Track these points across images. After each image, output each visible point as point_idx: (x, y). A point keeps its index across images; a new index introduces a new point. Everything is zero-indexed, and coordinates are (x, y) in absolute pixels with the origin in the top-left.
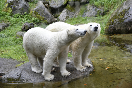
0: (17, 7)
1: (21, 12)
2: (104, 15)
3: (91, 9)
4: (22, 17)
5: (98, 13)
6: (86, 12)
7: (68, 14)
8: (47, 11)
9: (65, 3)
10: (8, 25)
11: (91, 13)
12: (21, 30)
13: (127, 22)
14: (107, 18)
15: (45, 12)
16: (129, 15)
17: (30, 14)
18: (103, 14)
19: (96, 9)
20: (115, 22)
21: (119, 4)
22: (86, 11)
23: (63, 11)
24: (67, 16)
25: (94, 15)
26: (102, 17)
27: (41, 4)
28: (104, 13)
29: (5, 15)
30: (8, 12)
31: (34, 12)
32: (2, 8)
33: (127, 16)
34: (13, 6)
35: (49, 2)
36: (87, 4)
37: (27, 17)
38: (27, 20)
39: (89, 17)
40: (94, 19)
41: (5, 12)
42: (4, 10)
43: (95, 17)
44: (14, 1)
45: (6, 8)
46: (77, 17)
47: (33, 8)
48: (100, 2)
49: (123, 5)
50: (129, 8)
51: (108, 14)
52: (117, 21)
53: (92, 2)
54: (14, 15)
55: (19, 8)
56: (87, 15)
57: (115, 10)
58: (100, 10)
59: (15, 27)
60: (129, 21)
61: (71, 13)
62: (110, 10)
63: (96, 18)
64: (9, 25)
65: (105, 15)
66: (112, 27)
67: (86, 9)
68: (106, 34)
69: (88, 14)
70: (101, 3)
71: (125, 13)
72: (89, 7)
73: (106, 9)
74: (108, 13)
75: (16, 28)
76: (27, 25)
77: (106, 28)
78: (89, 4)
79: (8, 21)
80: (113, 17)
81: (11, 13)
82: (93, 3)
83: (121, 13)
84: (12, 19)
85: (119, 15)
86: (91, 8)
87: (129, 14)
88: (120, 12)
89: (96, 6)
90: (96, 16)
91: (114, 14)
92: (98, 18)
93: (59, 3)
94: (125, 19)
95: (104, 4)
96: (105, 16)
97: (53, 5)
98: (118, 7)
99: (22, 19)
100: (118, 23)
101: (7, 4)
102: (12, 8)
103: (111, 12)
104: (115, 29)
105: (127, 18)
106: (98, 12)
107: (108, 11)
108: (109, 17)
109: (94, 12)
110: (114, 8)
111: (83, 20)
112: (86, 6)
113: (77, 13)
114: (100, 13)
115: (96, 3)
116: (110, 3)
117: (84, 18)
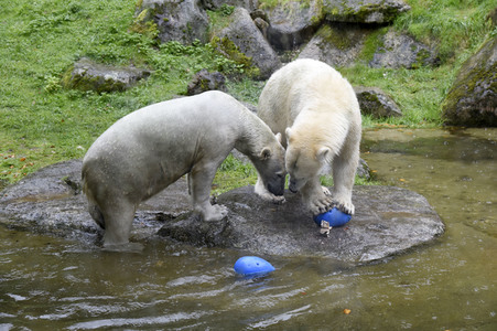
0: (172, 20)
1: (184, 38)
2: (438, 66)
3: (398, 46)
4: (184, 52)
5: (420, 58)
6: (382, 51)
7: (324, 54)
8: (260, 38)
9: (317, 20)
10: (146, 74)
11: (397, 56)
12: (185, 90)
14: (448, 75)
15: (256, 43)
17: (209, 45)
18: (437, 63)
19: (412, 46)
20: (479, 89)
21: (487, 36)
22: (381, 48)
23: (309, 45)
25: (407, 63)
26: (430, 73)
27: (243, 16)
28: (438, 59)
29: (135, 43)
30: (145, 34)
31: (222, 39)
32: (129, 22)
34: (163, 17)
35: (268, 13)
36: (385, 29)
37: (199, 53)
38: (199, 62)
39: (389, 68)
40: (406, 75)
41: (136, 36)
42: (136, 29)
43: (410, 68)
44: (166, 3)
45: (141, 22)
46: (352, 65)
47: (221, 28)
48: (426, 24)
51: (452, 63)
52: (486, 87)
53: (402, 23)
54: (164, 45)
55: (180, 24)
56: (385, 62)
57: (474, 55)
58: (426, 49)
59: (167, 82)
61: (333, 51)
62: (456, 51)
63: (413, 73)
64: (148, 74)
65: (442, 64)
66: (468, 104)
67: (382, 45)
68: (447, 124)
69: (387, 59)
70: (432, 30)
72: (390, 36)
73: (445, 46)
74: (452, 59)
75: (168, 85)
76: (207, 77)
77: (449, 105)
78: (392, 28)
79: (147, 63)
80: (472, 73)
81: (156, 38)
82: (406, 28)
84: (157, 56)
85: (492, 69)
86: (396, 42)
88: (494, 59)
89: (413, 37)
90: (414, 68)
91: (473, 65)
92: (420, 72)
93: (300, 19)
95: (439, 32)
96: (440, 69)
97: (278, 23)
98: (484, 46)
99: (185, 57)
100: (489, 95)
101: (145, 11)
102: (160, 22)
103: (463, 56)
104: (477, 112)
106: (418, 55)
107: (453, 54)
108: (454, 72)
109: (406, 54)
110: (469, 47)
111: (370, 77)
112: (384, 34)
113: (352, 53)
114: (424, 58)
115: (414, 27)
116: (458, 31)
117: (374, 70)
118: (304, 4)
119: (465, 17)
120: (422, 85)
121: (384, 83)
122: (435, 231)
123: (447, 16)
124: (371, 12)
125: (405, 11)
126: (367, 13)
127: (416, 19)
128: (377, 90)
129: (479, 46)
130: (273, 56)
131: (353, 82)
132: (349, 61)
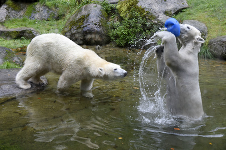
3: (42, 11)
6: (35, 13)
7: (9, 13)
11: (41, 15)
13: (86, 31)
14: (62, 23)
16: (89, 23)
18: (58, 19)
19: (47, 11)
20: (72, 29)
21: (77, 8)
22: (35, 11)
24: (7, 15)
25: (46, 18)
26: (55, 22)
28: (58, 17)
33: (86, 24)
36: (36, 3)
39: (38, 20)
40: (45, 23)
43: (47, 20)
46: (22, 18)
48: (53, 2)
49: (81, 10)
50: (89, 15)
51: (64, 19)
52: (75, 28)
57: (72, 16)
58: (53, 12)
60: (88, 30)
61: (13, 11)
62: (65, 14)
63: (49, 22)
67: (35, 10)
69: (37, 16)
70: (55, 5)
71: (84, 21)
72: (38, 6)
73: (61, 12)
74: (64, 17)
78: (38, 3)
80: (70, 23)
82: (45, 3)
83: (80, 19)
85: (77, 21)
86: (41, 9)
87: (89, 21)
88: (78, 17)
89: (48, 7)
90: (49, 20)
91: (71, 20)
92: (51, 22)
94: (84, 27)
95: (58, 6)
96: (59, 21)
98: (76, 12)
100: (76, 32)
103: (68, 16)
105: (86, 26)
106: (50, 15)
107: (64, 15)
108: (65, 22)
109: (45, 14)
110: (70, 12)
111: (30, 23)
112: (35, 5)
113: (22, 13)
114: (53, 16)
115: (48, 3)
116: (65, 5)
117: (32, 21)
120: (52, 27)
121: (36, 26)
128: (32, 29)
129: (74, 12)
131: (22, 25)
132: (20, 16)
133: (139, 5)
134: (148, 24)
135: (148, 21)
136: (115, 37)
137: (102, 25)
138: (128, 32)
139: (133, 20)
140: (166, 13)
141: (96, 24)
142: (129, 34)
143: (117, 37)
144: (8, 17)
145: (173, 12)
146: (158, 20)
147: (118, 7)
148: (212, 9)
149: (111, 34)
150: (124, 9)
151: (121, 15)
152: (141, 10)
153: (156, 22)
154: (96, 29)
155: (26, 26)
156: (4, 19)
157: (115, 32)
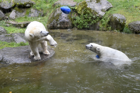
3: (34, 12)
7: (17, 14)
9: (13, 6)
11: (34, 14)
14: (46, 18)
18: (43, 16)
19: (37, 12)
20: (53, 21)
21: (53, 10)
23: (13, 12)
25: (37, 16)
26: (42, 18)
39: (33, 17)
40: (37, 19)
46: (24, 16)
48: (40, 7)
49: (56, 10)
50: (61, 13)
52: (55, 21)
58: (41, 13)
60: (62, 21)
61: (19, 13)
63: (39, 18)
66: (52, 25)
67: (30, 12)
69: (32, 15)
71: (59, 16)
72: (32, 10)
73: (45, 12)
74: (46, 15)
77: (48, 25)
78: (32, 8)
80: (51, 18)
82: (35, 8)
83: (57, 16)
85: (55, 17)
87: (62, 17)
88: (55, 15)
89: (37, 10)
91: (51, 16)
93: (9, 5)
94: (60, 20)
95: (43, 9)
97: (3, 6)
103: (48, 14)
104: (54, 26)
109: (36, 14)
110: (50, 12)
112: (30, 9)
113: (24, 14)
114: (40, 15)
115: (37, 8)
116: (47, 9)
117: (29, 18)
118: (9, 2)
119: (48, 6)
122: (54, 53)
123: (44, 5)
124: (27, 4)
125: (35, 4)
126: (26, 4)
127: (37, 6)
129: (52, 12)
130: (3, 14)
131: (25, 20)
132: (23, 16)
133: (88, 7)
134: (94, 17)
135: (94, 15)
136: (76, 24)
137: (69, 18)
138: (84, 21)
139: (86, 15)
140: (102, 10)
141: (66, 18)
142: (84, 22)
143: (78, 24)
144: (16, 16)
145: (106, 10)
146: (99, 14)
147: (76, 8)
148: (126, 7)
149: (74, 23)
150: (80, 9)
151: (78, 13)
152: (90, 10)
153: (98, 15)
154: (66, 20)
155: (27, 21)
156: (15, 18)
157: (76, 22)
